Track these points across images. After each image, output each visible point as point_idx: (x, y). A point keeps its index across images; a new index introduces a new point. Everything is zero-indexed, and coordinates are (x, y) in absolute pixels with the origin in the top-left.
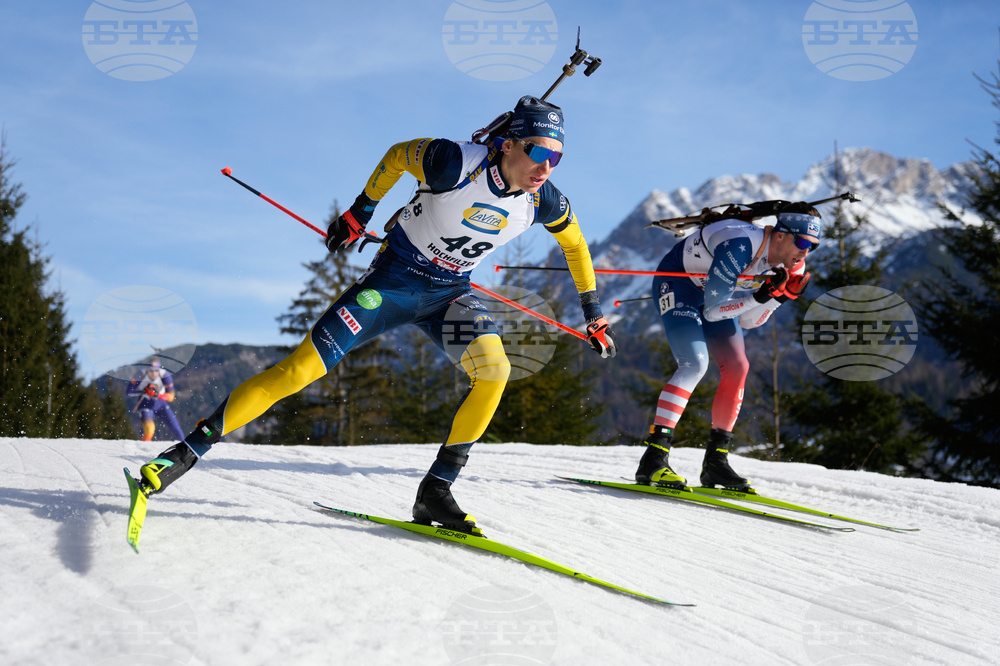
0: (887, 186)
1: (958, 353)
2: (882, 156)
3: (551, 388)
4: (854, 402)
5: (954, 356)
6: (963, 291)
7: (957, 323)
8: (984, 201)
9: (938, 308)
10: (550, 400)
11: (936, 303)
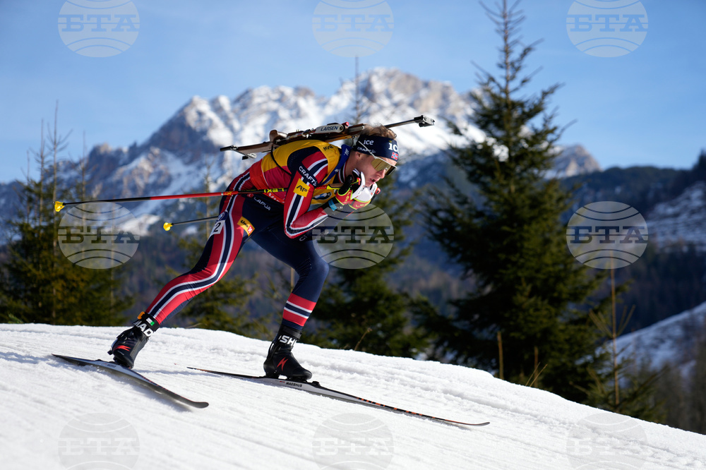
0: (412, 105)
1: (459, 256)
2: (408, 77)
3: (82, 280)
4: (366, 300)
5: (454, 260)
6: (464, 201)
7: (458, 229)
8: (486, 119)
9: (442, 215)
10: (81, 292)
11: (440, 210)
